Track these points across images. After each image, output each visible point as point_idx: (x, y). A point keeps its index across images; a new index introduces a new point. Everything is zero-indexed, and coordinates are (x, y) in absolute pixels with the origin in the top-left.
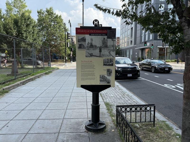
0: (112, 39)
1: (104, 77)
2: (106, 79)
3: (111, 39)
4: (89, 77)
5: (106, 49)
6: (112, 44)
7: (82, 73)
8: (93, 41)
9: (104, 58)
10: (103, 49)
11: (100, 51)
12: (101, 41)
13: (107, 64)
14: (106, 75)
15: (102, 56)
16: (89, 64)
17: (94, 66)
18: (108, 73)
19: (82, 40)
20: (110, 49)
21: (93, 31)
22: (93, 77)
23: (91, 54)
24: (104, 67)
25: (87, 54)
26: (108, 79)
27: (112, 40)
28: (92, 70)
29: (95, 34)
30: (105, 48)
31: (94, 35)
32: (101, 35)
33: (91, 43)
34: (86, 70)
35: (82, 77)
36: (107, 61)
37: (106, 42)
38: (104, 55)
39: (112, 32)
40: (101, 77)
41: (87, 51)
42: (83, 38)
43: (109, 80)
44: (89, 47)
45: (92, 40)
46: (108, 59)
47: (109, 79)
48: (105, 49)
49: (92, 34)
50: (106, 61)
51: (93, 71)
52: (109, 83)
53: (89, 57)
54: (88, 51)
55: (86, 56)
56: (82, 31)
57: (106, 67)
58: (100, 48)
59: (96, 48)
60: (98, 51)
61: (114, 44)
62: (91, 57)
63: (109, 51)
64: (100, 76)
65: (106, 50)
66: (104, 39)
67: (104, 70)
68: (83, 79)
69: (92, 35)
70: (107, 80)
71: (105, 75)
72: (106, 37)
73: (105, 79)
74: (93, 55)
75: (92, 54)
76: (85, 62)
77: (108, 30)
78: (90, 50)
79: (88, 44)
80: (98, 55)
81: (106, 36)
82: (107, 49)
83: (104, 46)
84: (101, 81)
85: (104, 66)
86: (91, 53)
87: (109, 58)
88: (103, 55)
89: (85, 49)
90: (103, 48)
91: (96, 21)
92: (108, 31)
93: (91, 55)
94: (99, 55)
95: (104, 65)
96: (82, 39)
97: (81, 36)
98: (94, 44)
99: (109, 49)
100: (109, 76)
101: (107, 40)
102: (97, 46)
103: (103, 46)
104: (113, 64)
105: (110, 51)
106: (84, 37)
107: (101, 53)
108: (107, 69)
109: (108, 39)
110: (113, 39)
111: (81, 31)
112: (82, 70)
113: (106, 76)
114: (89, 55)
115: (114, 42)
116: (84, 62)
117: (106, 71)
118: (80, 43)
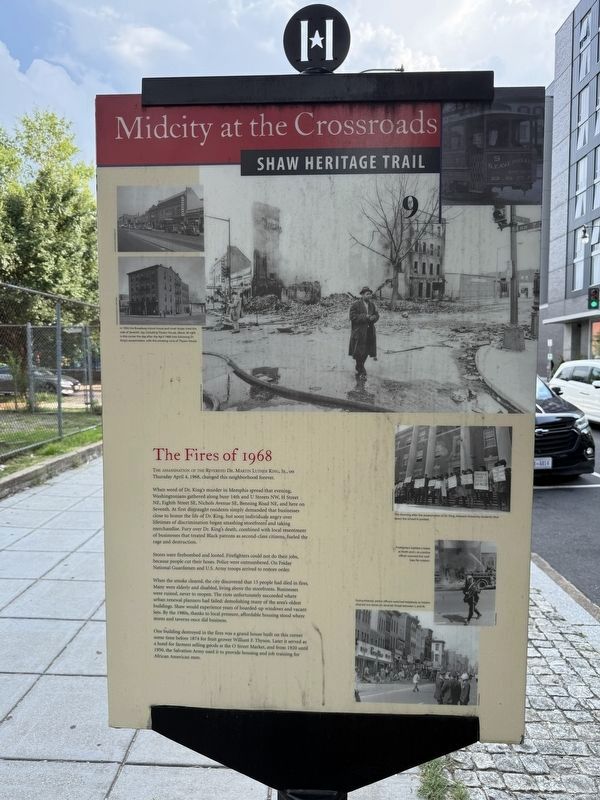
0: (499, 204)
1: (401, 632)
2: (428, 655)
3: (489, 210)
4: (235, 625)
5: (425, 318)
6: (498, 264)
7: (163, 574)
8: (285, 239)
9: (407, 421)
10: (397, 317)
11: (363, 345)
12: (366, 232)
13: (437, 484)
14: (422, 605)
15: (383, 399)
16: (238, 484)
17: (291, 503)
18: (445, 583)
19: (166, 227)
20: (474, 318)
21: (278, 129)
22: (276, 626)
23: (264, 379)
24: (398, 517)
25: (221, 378)
26: (446, 655)
27: (498, 218)
28: (274, 547)
29: (302, 154)
30: (416, 311)
31: (293, 163)
32: (368, 171)
33: (261, 261)
34: (205, 546)
35: (161, 625)
36: (434, 449)
37: (429, 241)
38: (408, 386)
39: (494, 136)
40: (374, 625)
41: (217, 349)
42: (176, 201)
43: (463, 664)
44: (237, 298)
45: (267, 221)
46: (446, 434)
47: (463, 652)
48: (414, 319)
49: (266, 154)
50: (429, 458)
51: (285, 562)
52: (456, 692)
53: (242, 407)
54: (228, 344)
55: (208, 401)
56: (161, 131)
57: (425, 518)
58: (356, 310)
59: (317, 309)
60: (332, 342)
61: (522, 265)
62: (265, 403)
63: (457, 346)
64: (363, 616)
65: (425, 332)
66: (410, 205)
67: (403, 551)
68: (169, 646)
69: (271, 163)
70: (436, 664)
71: (413, 613)
72: (425, 186)
73: (417, 653)
74: (282, 383)
75: (273, 373)
76: (193, 464)
77: (448, 107)
78: (255, 334)
79: (227, 272)
80: (340, 384)
81: (424, 177)
82: (443, 324)
83: (403, 289)
84: (366, 669)
85: (404, 508)
86: (256, 371)
87: (462, 418)
88: (392, 387)
89: (200, 320)
90: (389, 308)
91: (317, 26)
92: (454, 117)
93: (265, 389)
94: (352, 385)
95: (406, 495)
96: (167, 216)
97: (156, 184)
98: (292, 261)
99: (459, 317)
100: (465, 621)
101: (441, 220)
102: (326, 293)
103: (387, 291)
104: (507, 483)
105: (468, 338)
106: (189, 190)
107: (369, 363)
108: (439, 546)
109: (451, 212)
110: (514, 203)
111: (153, 133)
112: (163, 549)
113: (426, 618)
114: (242, 389)
115: (521, 236)
116: (182, 464)
117: (430, 567)
118: (143, 260)
